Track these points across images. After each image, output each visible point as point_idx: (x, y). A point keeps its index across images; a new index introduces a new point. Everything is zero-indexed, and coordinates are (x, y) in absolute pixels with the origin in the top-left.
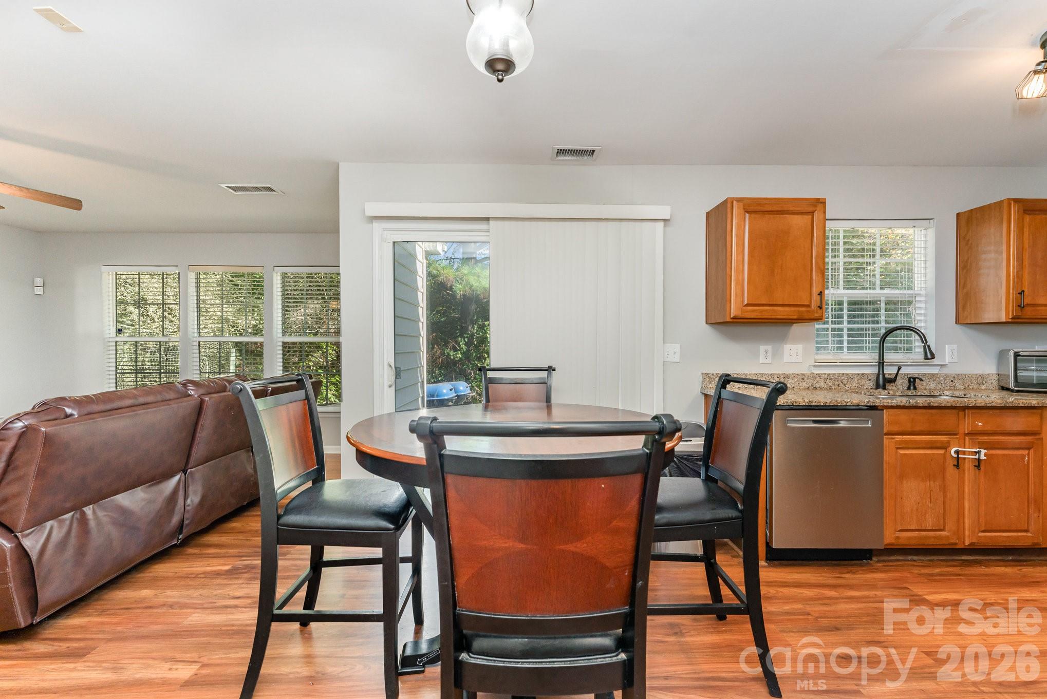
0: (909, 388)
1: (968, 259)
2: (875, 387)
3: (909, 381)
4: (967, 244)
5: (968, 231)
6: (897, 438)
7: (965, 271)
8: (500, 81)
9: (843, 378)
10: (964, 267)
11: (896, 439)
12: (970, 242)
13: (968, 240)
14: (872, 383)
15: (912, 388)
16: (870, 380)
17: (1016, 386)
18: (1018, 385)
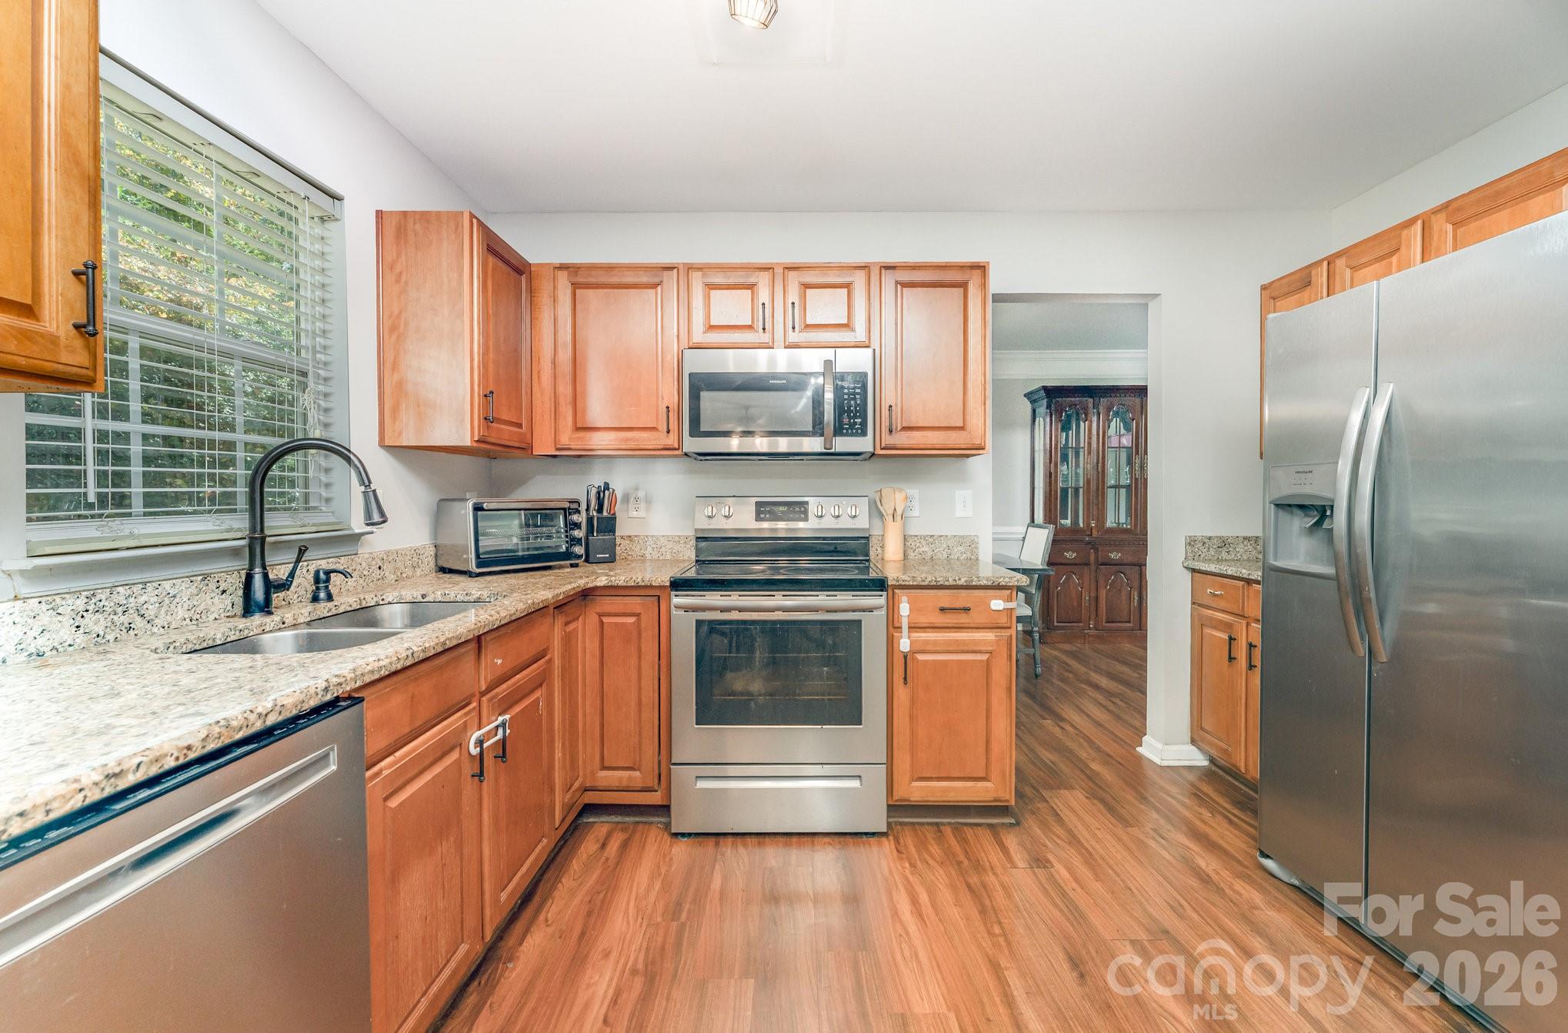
0: (315, 599)
1: (401, 313)
2: (239, 609)
3: (317, 580)
4: (398, 281)
5: (399, 255)
6: (386, 768)
7: (394, 337)
9: (142, 599)
10: (393, 329)
11: (386, 773)
12: (404, 278)
13: (401, 274)
14: (228, 602)
15: (322, 595)
16: (224, 592)
17: (479, 566)
18: (481, 563)
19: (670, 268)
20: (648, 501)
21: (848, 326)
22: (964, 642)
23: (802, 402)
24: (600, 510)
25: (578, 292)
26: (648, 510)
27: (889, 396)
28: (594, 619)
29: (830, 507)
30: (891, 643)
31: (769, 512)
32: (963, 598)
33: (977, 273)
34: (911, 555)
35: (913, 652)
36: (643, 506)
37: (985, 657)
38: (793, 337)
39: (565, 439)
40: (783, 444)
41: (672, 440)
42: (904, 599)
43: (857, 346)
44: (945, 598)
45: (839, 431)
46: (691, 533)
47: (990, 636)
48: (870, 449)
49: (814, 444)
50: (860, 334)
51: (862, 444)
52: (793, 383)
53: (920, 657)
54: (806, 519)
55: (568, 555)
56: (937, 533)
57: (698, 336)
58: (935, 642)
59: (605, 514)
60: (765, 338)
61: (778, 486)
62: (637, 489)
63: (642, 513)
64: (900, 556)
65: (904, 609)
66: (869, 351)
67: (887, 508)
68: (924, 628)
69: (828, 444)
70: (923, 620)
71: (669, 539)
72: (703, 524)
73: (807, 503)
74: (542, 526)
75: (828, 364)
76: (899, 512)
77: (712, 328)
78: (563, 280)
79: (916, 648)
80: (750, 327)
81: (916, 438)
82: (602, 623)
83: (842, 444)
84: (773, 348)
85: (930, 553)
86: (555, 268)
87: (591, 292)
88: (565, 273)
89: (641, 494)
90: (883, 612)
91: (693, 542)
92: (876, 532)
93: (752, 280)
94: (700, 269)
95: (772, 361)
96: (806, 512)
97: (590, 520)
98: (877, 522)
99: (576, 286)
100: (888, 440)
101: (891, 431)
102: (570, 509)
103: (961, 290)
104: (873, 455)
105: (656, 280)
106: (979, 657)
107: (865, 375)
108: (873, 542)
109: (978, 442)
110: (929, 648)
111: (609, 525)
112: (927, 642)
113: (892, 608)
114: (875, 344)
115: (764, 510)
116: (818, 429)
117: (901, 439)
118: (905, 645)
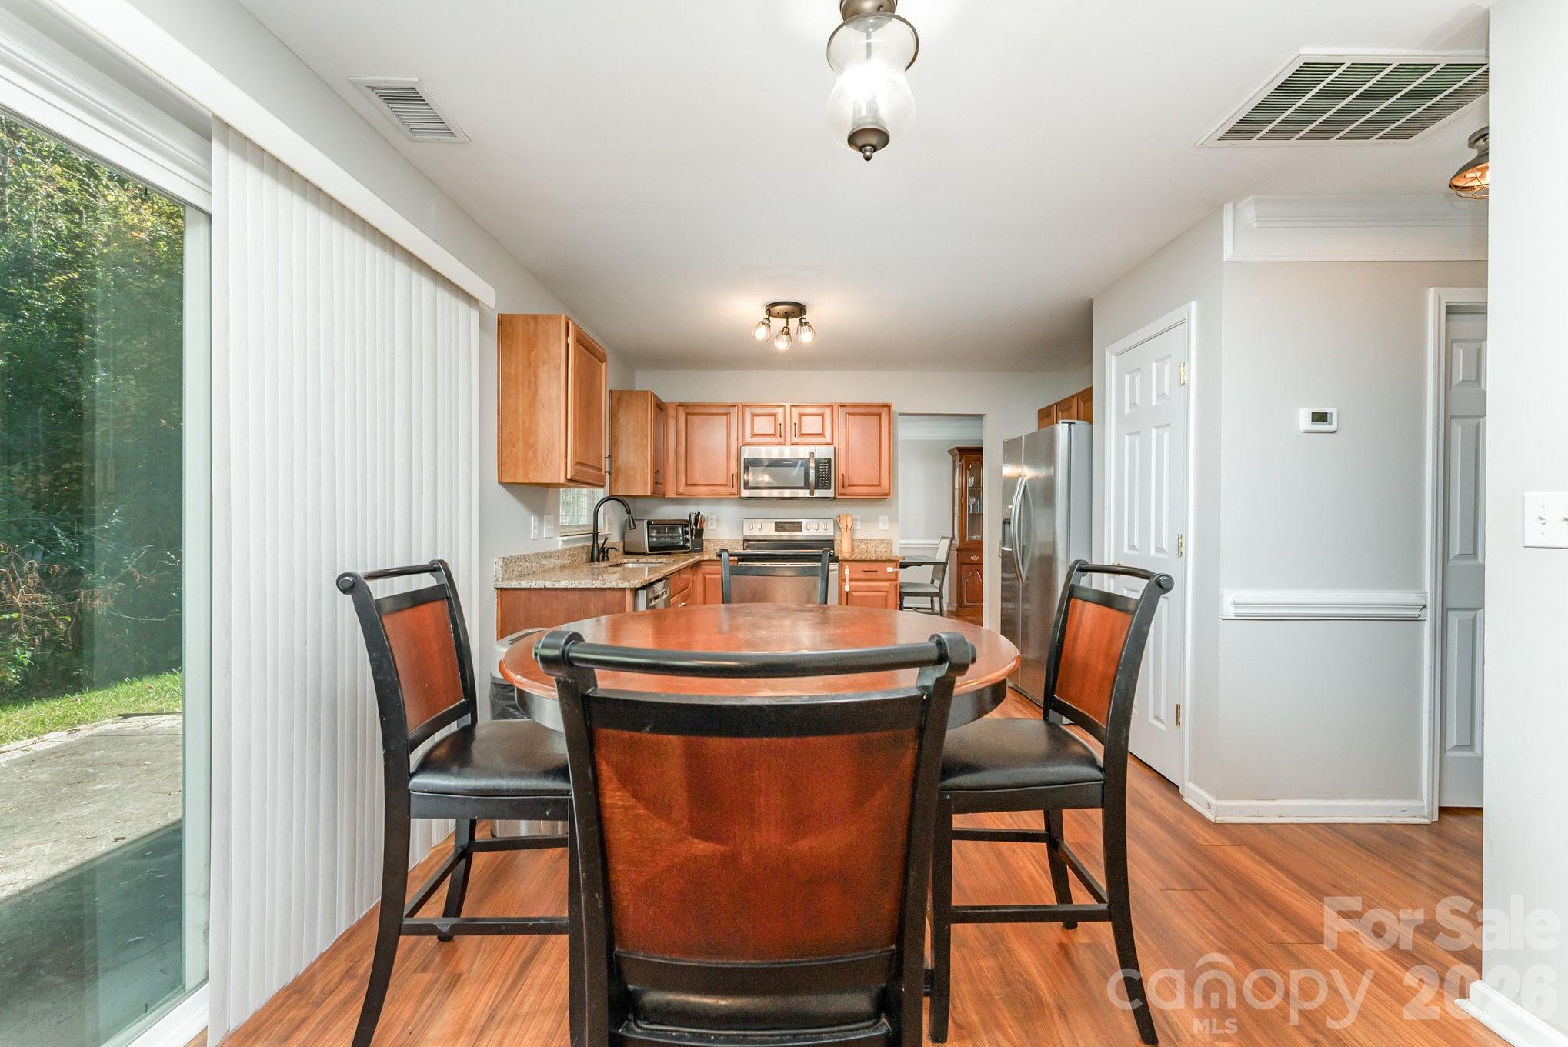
1: (619, 435)
2: (589, 560)
5: (619, 410)
7: (616, 446)
8: (868, 159)
10: (615, 442)
13: (620, 418)
16: (586, 553)
17: (649, 550)
18: (651, 549)
19: (735, 406)
20: (718, 521)
21: (822, 435)
22: (874, 587)
23: (797, 472)
24: (696, 524)
25: (689, 417)
26: (718, 526)
27: (842, 470)
28: (701, 575)
29: (813, 524)
30: (840, 587)
31: (782, 527)
32: (874, 567)
33: (886, 409)
34: (856, 549)
35: (851, 591)
36: (715, 523)
37: (885, 594)
38: (795, 440)
39: (682, 489)
40: (787, 493)
41: (734, 491)
42: (847, 566)
43: (827, 444)
44: (866, 567)
45: (817, 487)
46: (740, 538)
47: (887, 584)
48: (833, 496)
49: (805, 493)
50: (828, 439)
51: (830, 493)
52: (792, 463)
53: (854, 594)
54: (801, 531)
55: (684, 547)
56: (869, 538)
57: (748, 439)
58: (861, 587)
59: (698, 527)
60: (781, 440)
61: (787, 514)
62: (712, 514)
63: (714, 527)
64: (850, 550)
65: (847, 571)
66: (832, 447)
67: (843, 525)
68: (856, 580)
69: (812, 493)
70: (856, 576)
71: (729, 541)
72: (747, 533)
73: (801, 522)
74: (668, 533)
75: (812, 454)
76: (849, 527)
77: (754, 435)
78: (681, 412)
79: (853, 589)
80: (773, 435)
81: (856, 490)
82: (705, 578)
83: (818, 493)
84: (784, 445)
85: (866, 548)
86: (677, 405)
87: (694, 417)
88: (682, 408)
89: (714, 517)
90: (837, 572)
91: (742, 542)
92: (838, 537)
93: (774, 412)
94: (749, 406)
95: (782, 452)
96: (801, 527)
97: (692, 530)
98: (838, 533)
99: (687, 415)
100: (842, 491)
101: (843, 487)
102: (684, 524)
103: (878, 417)
104: (835, 498)
105: (727, 412)
106: (882, 594)
107: (830, 460)
108: (836, 542)
109: (887, 492)
110: (858, 589)
111: (700, 533)
112: (858, 587)
113: (841, 571)
114: (836, 445)
115: (780, 526)
116: (807, 486)
117: (849, 490)
118: (847, 588)
